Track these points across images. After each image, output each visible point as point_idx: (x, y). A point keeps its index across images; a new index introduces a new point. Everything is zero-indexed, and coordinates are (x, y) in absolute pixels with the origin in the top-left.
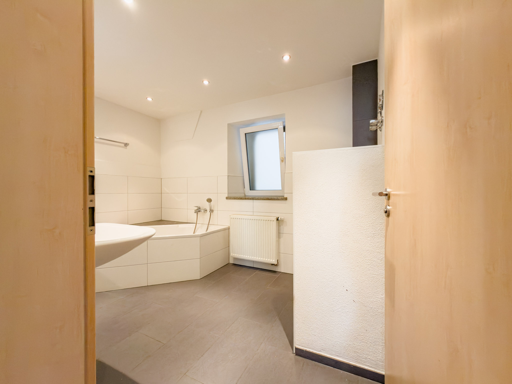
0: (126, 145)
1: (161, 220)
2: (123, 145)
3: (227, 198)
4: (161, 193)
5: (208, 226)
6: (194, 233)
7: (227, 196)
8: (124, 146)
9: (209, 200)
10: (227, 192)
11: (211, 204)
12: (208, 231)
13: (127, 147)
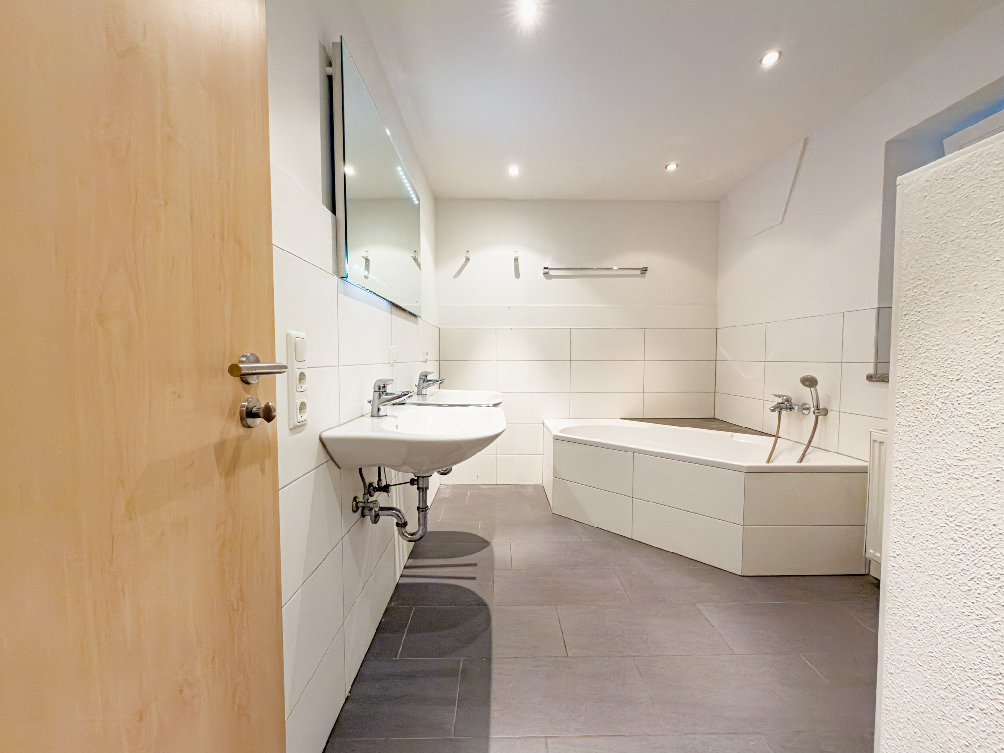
0: (644, 270)
1: (713, 419)
2: (638, 272)
3: (870, 378)
4: (715, 360)
5: (805, 451)
6: (768, 461)
7: (871, 371)
8: (640, 273)
9: (810, 382)
10: (872, 360)
11: (816, 390)
12: (803, 464)
13: (646, 274)
